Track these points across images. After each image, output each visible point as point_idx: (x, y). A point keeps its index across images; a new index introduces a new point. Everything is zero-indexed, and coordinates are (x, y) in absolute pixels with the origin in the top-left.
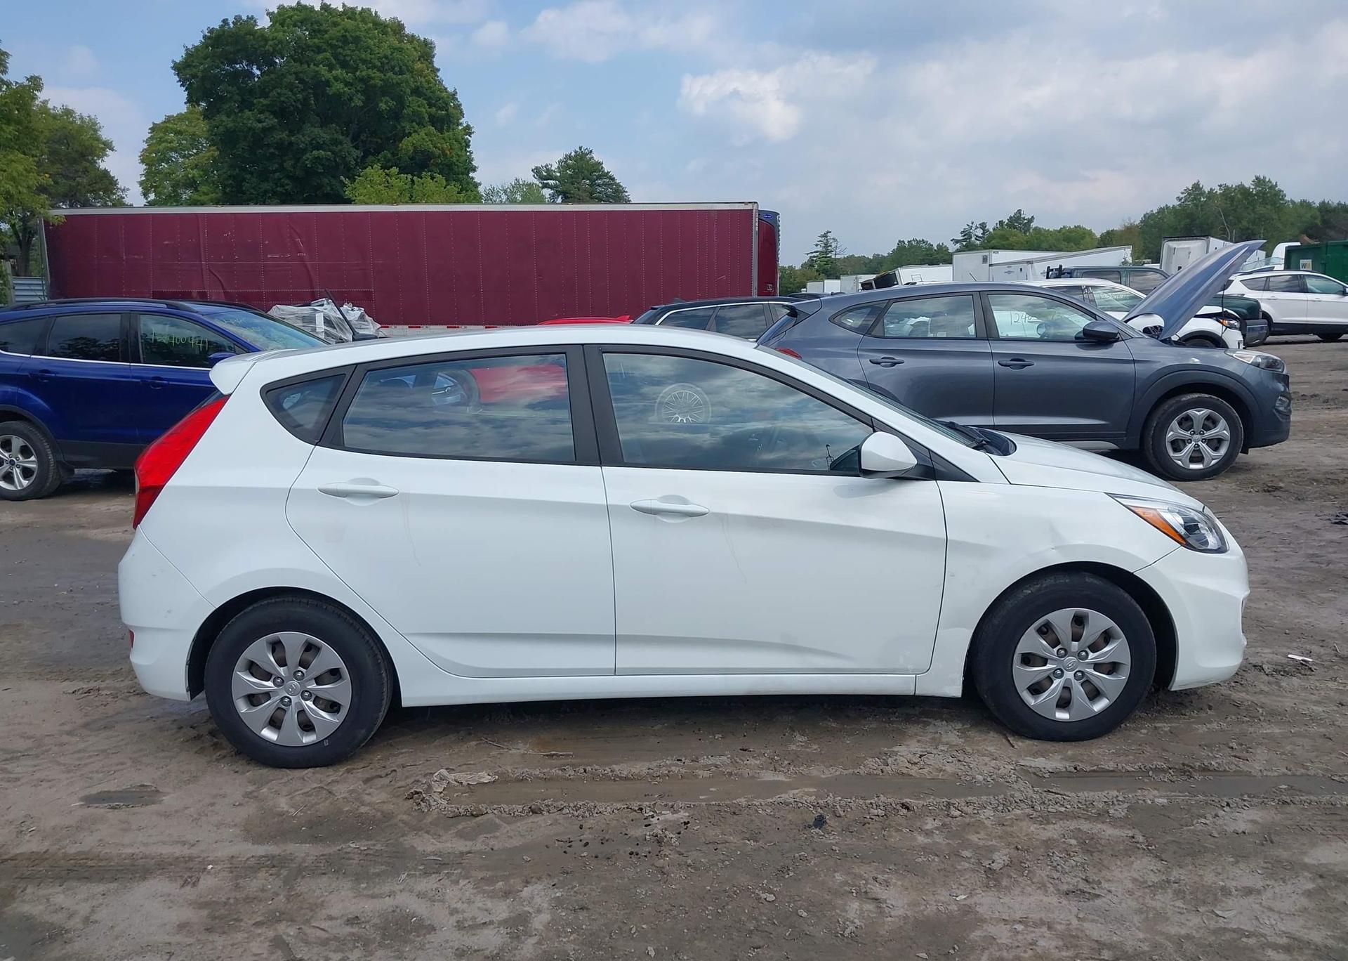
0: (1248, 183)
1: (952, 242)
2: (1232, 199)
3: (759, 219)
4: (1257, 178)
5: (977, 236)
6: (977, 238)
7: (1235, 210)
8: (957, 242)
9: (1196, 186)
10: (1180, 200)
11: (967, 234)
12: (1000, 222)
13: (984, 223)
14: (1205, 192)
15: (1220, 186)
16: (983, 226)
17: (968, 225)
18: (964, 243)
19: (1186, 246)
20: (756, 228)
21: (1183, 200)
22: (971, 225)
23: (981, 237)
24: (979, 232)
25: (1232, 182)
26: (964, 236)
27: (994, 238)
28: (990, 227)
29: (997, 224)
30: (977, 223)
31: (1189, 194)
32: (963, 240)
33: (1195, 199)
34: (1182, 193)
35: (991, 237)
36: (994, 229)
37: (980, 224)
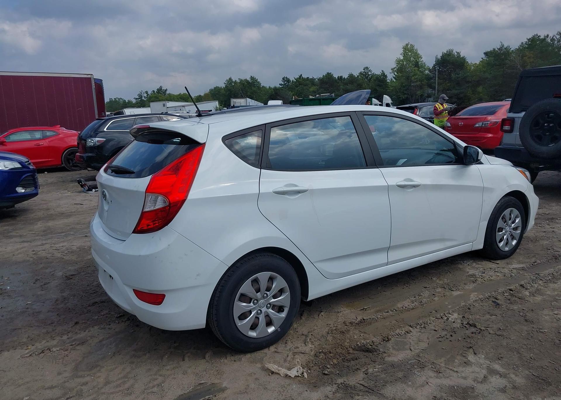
0: (249, 79)
1: (134, 99)
2: (243, 84)
3: (95, 82)
4: (251, 77)
5: (144, 97)
6: (145, 97)
7: (245, 89)
8: (136, 99)
9: (230, 79)
10: (225, 84)
11: (140, 96)
12: (153, 91)
13: (147, 91)
14: (233, 81)
15: (239, 79)
16: (147, 92)
17: (140, 92)
18: (140, 100)
19: (239, 101)
20: (94, 87)
21: (226, 84)
22: (141, 92)
23: (146, 97)
24: (146, 95)
25: (243, 78)
26: (139, 97)
27: (152, 98)
28: (149, 93)
29: (152, 92)
30: (144, 91)
31: (228, 82)
32: (139, 98)
33: (230, 84)
34: (226, 81)
35: (150, 98)
36: (151, 94)
37: (145, 92)
